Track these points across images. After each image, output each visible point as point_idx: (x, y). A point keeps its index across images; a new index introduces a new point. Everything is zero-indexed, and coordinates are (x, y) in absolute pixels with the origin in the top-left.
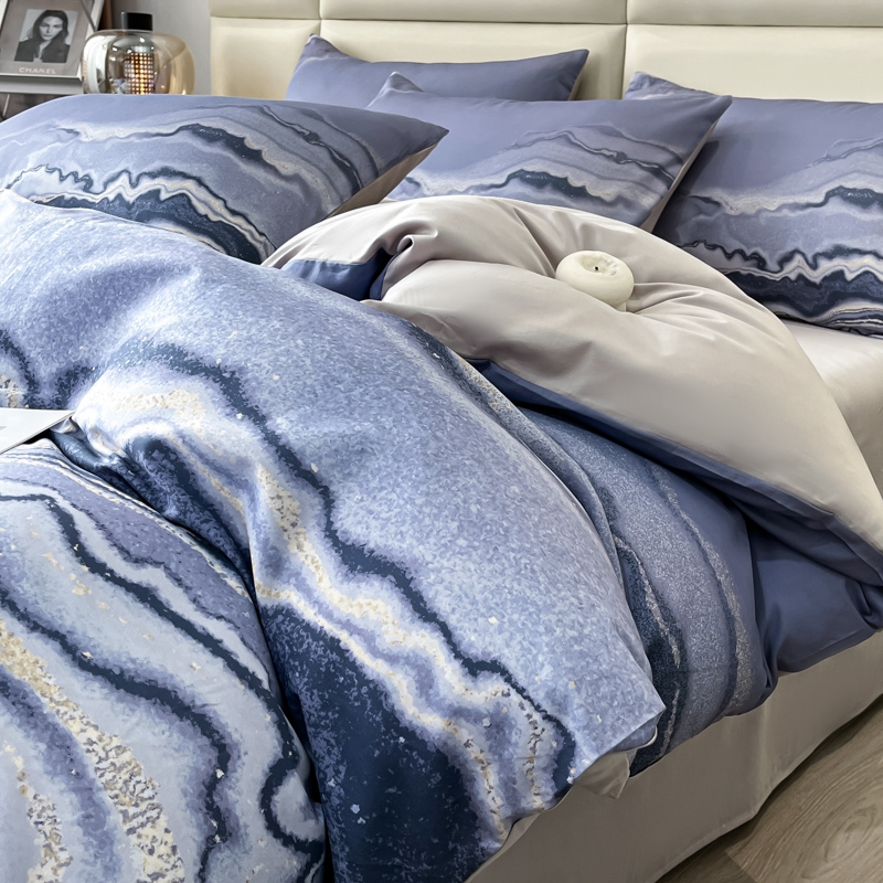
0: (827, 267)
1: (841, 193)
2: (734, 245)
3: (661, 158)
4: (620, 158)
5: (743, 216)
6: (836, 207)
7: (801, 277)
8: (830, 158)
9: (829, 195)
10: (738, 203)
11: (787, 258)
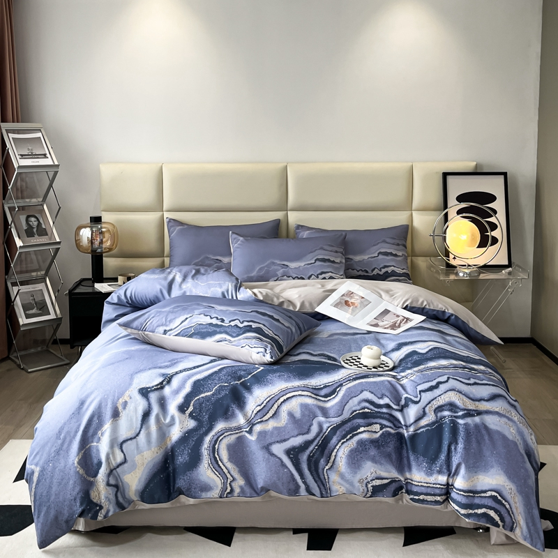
0: (384, 270)
1: (380, 253)
2: (359, 268)
3: (342, 250)
4: (336, 252)
5: (359, 261)
6: (381, 257)
7: (378, 274)
8: (374, 245)
9: (378, 254)
10: (357, 258)
11: (374, 270)
